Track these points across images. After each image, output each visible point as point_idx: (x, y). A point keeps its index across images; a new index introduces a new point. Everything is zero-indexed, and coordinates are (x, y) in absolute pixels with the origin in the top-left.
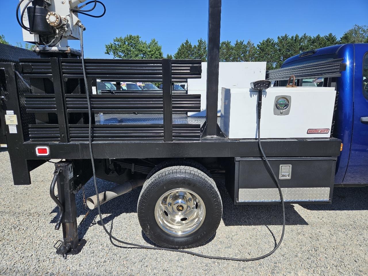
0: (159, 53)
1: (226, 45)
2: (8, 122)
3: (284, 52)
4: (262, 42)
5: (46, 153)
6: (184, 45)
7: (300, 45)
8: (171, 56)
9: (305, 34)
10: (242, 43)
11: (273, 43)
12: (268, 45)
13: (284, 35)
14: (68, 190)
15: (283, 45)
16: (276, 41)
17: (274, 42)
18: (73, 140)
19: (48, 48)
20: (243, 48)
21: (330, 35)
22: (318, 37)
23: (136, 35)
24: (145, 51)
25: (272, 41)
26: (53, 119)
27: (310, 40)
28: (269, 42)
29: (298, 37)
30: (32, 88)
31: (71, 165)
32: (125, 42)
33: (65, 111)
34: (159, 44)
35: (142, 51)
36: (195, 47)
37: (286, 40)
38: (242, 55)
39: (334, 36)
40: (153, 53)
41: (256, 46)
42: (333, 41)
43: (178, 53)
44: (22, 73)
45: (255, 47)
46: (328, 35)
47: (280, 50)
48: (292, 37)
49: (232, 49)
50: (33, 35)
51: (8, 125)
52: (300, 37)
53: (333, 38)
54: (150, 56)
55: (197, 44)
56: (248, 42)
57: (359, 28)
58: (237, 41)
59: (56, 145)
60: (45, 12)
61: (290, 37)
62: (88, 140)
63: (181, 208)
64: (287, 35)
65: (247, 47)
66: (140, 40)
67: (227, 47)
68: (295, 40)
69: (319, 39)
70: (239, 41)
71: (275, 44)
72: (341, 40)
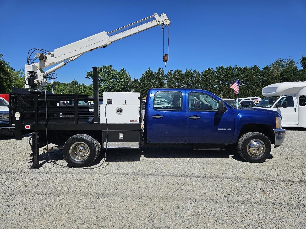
0: (127, 78)
1: (178, 73)
2: (16, 116)
3: (221, 78)
4: (204, 71)
5: (29, 128)
6: (147, 72)
7: (233, 73)
8: (137, 80)
9: (236, 66)
10: (190, 71)
11: (212, 72)
12: (209, 73)
13: (221, 66)
14: (36, 142)
15: (220, 73)
16: (215, 70)
17: (214, 71)
18: (40, 123)
19: (34, 90)
20: (191, 75)
21: (255, 66)
22: (246, 68)
23: (109, 66)
24: (116, 76)
25: (212, 70)
26: (33, 115)
27: (240, 70)
28: (210, 71)
29: (231, 67)
30: (26, 104)
31: (38, 133)
32: (101, 70)
33: (38, 112)
34: (127, 72)
35: (113, 76)
36: (155, 73)
37: (222, 69)
38: (190, 80)
39: (258, 67)
40: (122, 78)
41: (201, 73)
42: (258, 71)
43: (142, 78)
44: (24, 99)
45: (199, 74)
46: (253, 67)
47: (218, 77)
48: (227, 68)
49: (183, 75)
50: (29, 86)
51: (16, 117)
52: (232, 67)
53: (257, 68)
54: (119, 80)
55: (156, 71)
56: (195, 71)
57: (281, 61)
58: (186, 70)
59: (33, 124)
60: (34, 79)
61: (225, 67)
62: (45, 123)
63: (81, 151)
64: (223, 66)
65: (193, 74)
66: (113, 68)
67: (179, 74)
68: (229, 69)
69: (246, 69)
70: (188, 70)
71: (214, 72)
72: (263, 70)
